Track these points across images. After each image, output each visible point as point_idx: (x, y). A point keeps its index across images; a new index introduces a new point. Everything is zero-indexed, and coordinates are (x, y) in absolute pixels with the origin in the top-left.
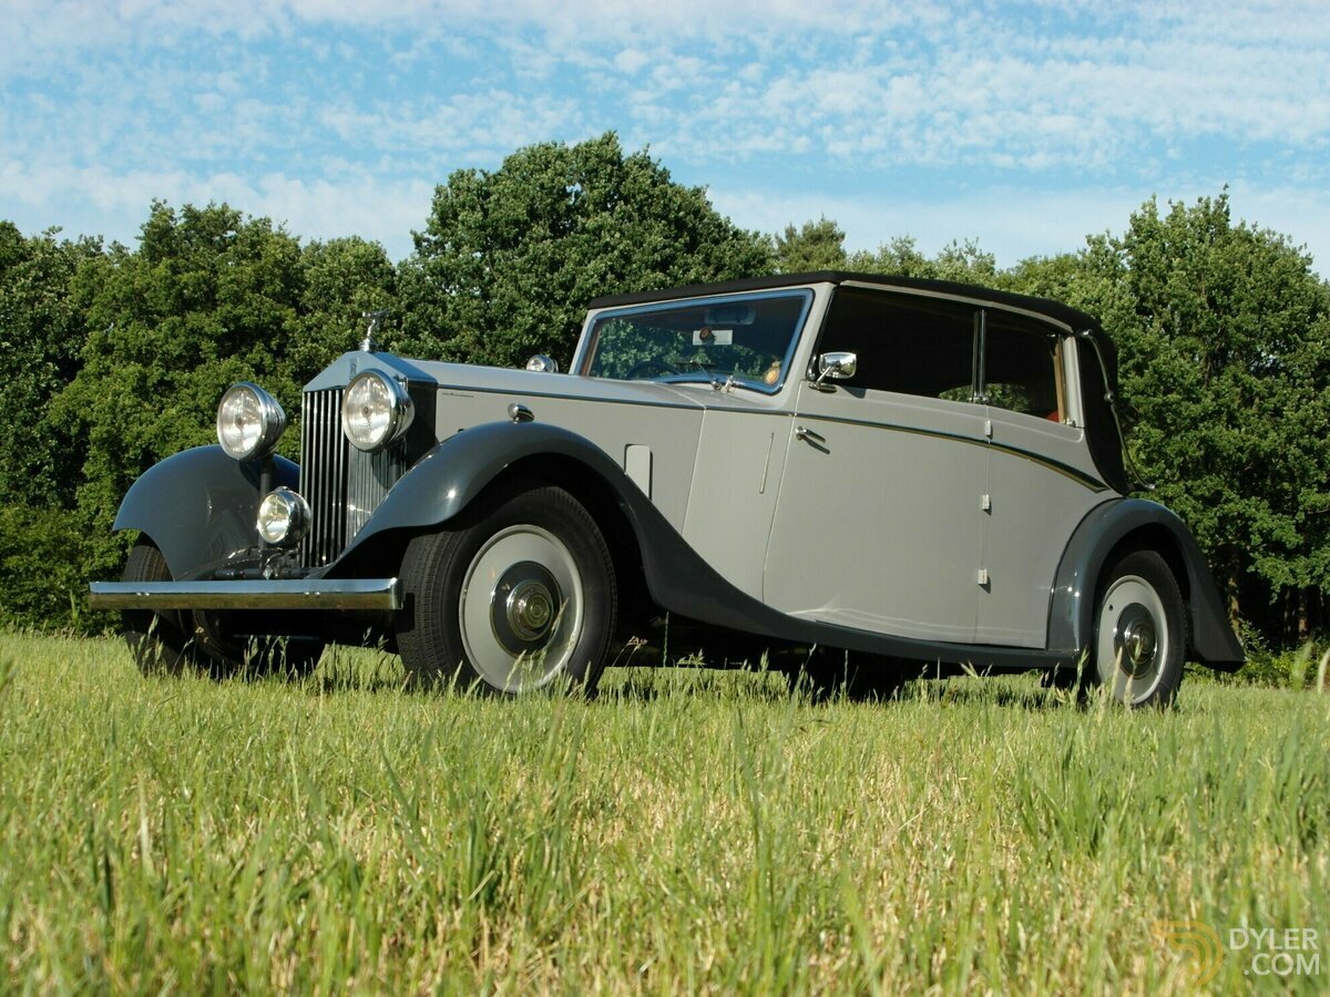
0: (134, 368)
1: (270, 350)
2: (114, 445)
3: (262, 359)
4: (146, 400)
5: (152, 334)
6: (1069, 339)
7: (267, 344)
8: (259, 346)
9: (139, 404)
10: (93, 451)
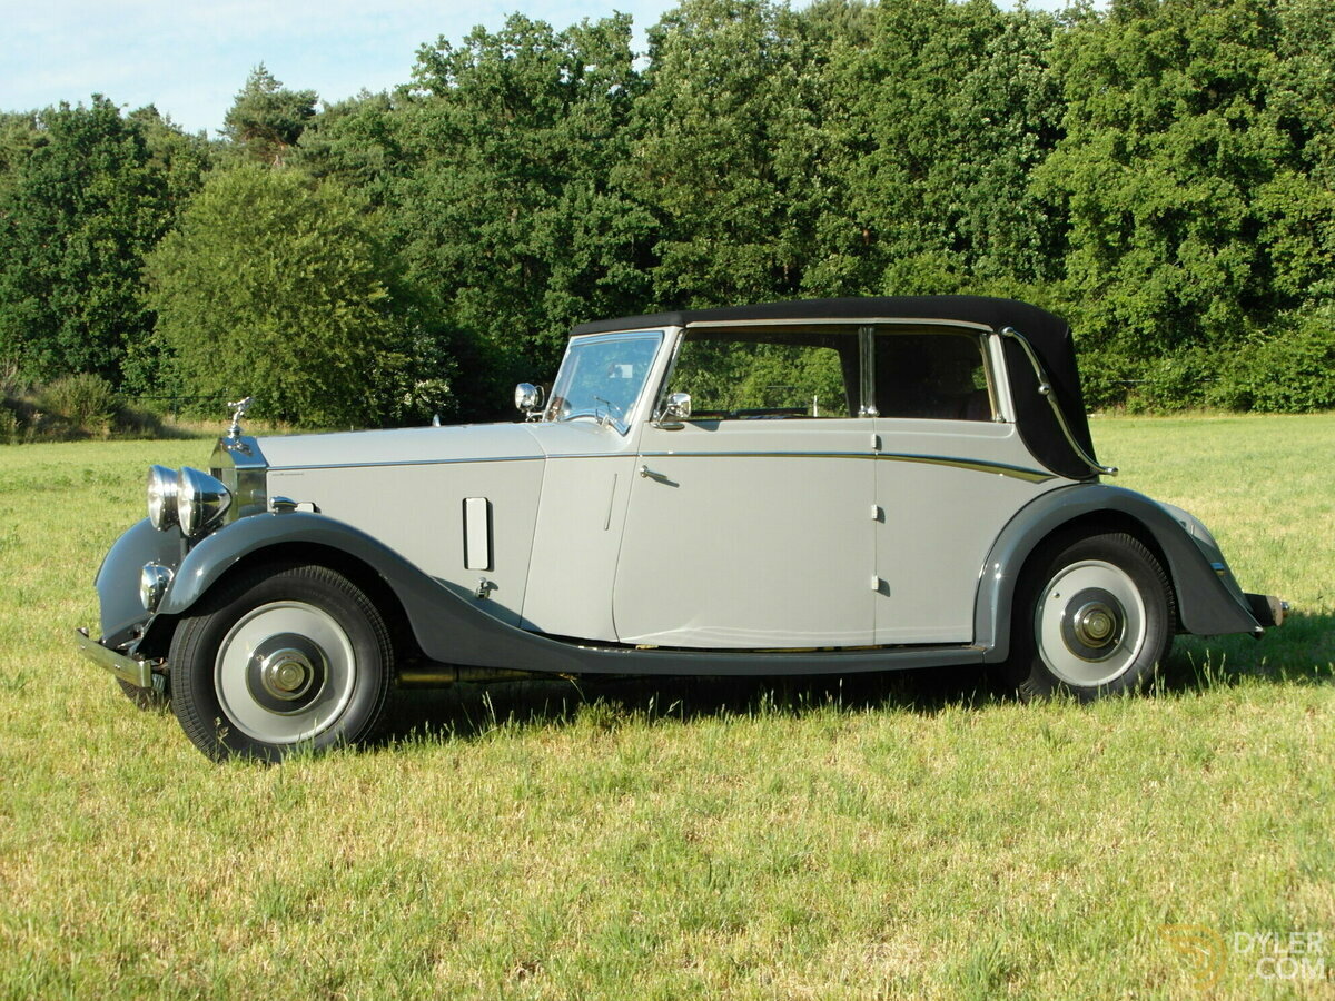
0: (1114, 131)
1: (1251, 102)
2: (1094, 212)
3: (1242, 113)
4: (1127, 164)
5: (1127, 97)
6: (992, 336)
7: (1248, 96)
8: (1239, 99)
9: (1120, 170)
10: (1075, 219)
